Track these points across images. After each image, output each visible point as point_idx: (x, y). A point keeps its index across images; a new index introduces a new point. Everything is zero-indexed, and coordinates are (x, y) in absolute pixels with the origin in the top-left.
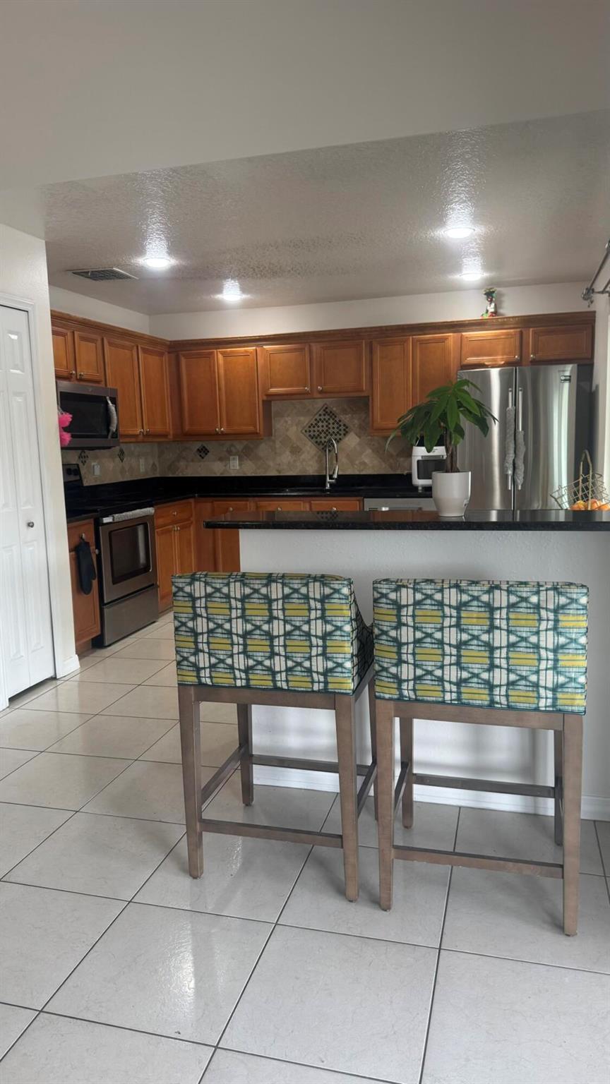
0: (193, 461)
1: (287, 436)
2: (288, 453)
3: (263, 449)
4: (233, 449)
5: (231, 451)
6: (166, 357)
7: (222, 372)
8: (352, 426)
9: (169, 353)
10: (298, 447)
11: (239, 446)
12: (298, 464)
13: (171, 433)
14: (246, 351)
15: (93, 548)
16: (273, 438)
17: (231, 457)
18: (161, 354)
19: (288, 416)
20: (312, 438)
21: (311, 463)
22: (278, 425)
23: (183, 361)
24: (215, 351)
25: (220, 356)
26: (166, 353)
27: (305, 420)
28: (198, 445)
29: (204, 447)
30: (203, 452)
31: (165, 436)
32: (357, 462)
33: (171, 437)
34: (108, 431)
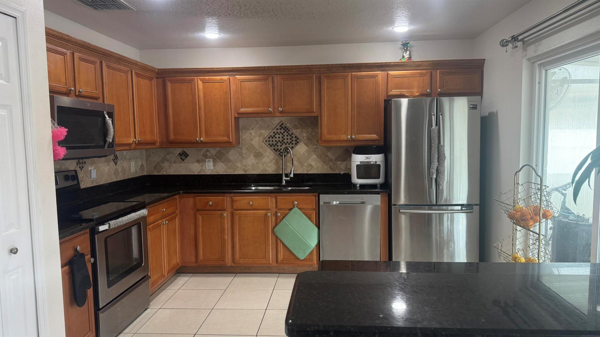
0: (175, 162)
1: (252, 144)
2: (252, 157)
3: (232, 154)
4: (208, 153)
5: (207, 155)
6: (154, 81)
7: (201, 94)
8: (302, 138)
9: (157, 78)
10: (260, 152)
11: (213, 151)
12: (260, 165)
13: (158, 141)
14: (221, 79)
15: (88, 257)
16: (240, 145)
17: (207, 160)
18: (151, 79)
19: (253, 129)
20: (271, 146)
21: (270, 165)
22: (245, 136)
23: (169, 85)
24: (196, 78)
25: (200, 83)
26: (155, 78)
27: (266, 133)
28: (179, 151)
29: (184, 152)
30: (184, 156)
31: (153, 143)
32: (306, 164)
33: (158, 144)
34: (105, 141)
